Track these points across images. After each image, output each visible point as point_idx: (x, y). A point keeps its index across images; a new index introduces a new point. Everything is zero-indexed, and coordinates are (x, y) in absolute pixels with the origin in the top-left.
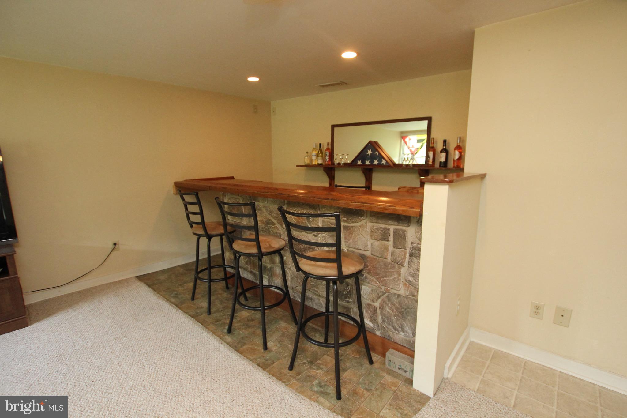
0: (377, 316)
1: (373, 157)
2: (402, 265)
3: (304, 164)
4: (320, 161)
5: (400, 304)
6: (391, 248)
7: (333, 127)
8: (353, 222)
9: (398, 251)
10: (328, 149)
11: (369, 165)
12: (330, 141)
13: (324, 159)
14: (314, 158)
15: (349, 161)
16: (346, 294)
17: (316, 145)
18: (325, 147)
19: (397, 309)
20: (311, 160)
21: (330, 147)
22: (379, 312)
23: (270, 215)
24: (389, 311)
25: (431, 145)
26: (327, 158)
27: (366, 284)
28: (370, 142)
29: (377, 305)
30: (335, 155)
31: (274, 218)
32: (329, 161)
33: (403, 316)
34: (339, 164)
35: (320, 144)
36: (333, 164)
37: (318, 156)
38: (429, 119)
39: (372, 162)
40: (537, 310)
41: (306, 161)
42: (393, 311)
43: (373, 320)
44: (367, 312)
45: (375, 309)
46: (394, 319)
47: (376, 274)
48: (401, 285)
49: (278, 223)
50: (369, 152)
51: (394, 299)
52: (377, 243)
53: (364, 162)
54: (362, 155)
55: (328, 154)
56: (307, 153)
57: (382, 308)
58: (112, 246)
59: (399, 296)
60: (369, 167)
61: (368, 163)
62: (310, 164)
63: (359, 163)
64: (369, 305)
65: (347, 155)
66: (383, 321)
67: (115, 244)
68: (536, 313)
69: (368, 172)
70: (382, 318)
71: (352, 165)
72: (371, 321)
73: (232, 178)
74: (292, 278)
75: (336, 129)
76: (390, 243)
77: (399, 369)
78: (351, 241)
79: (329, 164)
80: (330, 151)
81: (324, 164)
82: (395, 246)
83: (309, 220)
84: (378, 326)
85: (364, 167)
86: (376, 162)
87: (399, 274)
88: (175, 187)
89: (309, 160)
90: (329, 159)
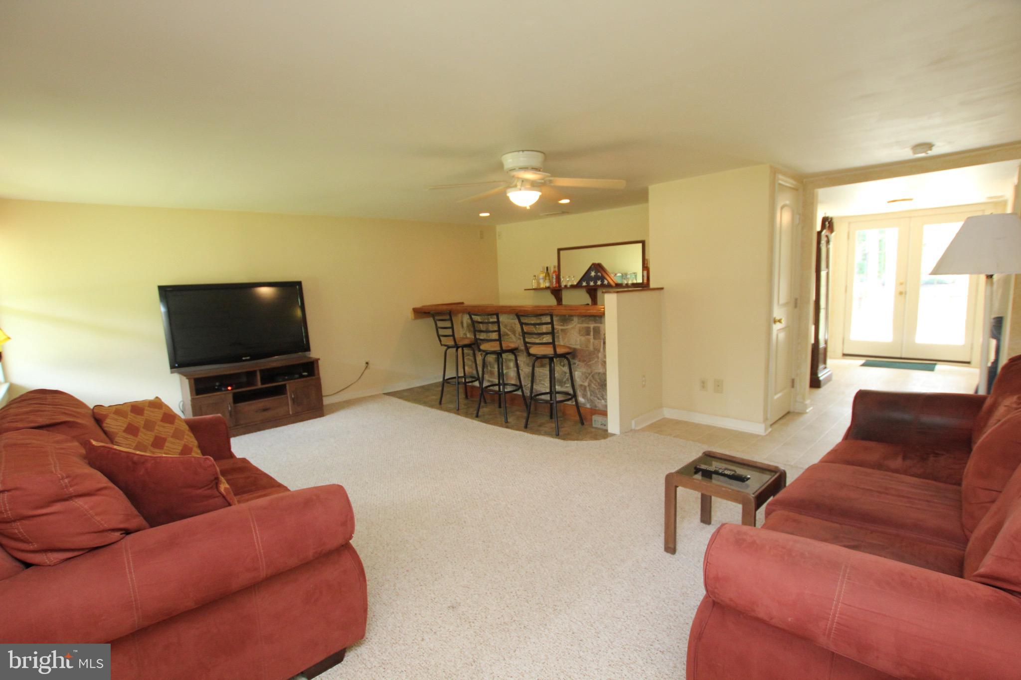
0: (587, 392)
1: (596, 278)
2: (599, 351)
3: (531, 288)
4: (547, 285)
5: (600, 379)
6: (592, 340)
7: (559, 250)
8: (567, 326)
9: (596, 342)
10: (554, 272)
11: (593, 286)
12: (556, 264)
13: (551, 282)
14: (541, 281)
15: (575, 283)
16: (565, 381)
17: (543, 268)
18: (552, 270)
19: (599, 383)
20: (539, 283)
21: (557, 269)
22: (588, 389)
23: (505, 328)
24: (594, 386)
25: (646, 266)
26: (554, 281)
27: (578, 370)
28: (594, 264)
29: (586, 384)
30: (561, 277)
31: (508, 330)
32: (556, 283)
33: (602, 388)
34: (566, 286)
35: (547, 268)
36: (560, 286)
37: (545, 279)
38: (643, 243)
39: (595, 282)
40: (703, 384)
41: (534, 284)
42: (596, 386)
43: (584, 396)
44: (580, 391)
45: (585, 387)
46: (597, 391)
47: (584, 361)
48: (600, 366)
49: (512, 334)
50: (593, 274)
51: (596, 377)
52: (583, 338)
53: (588, 283)
54: (586, 276)
55: (555, 277)
56: (535, 276)
57: (589, 385)
58: (364, 365)
59: (599, 373)
60: (594, 288)
61: (592, 284)
62: (538, 288)
63: (584, 284)
64: (581, 385)
65: (574, 277)
66: (591, 395)
67: (367, 363)
68: (703, 387)
69: (593, 293)
70: (590, 393)
71: (578, 286)
72: (583, 397)
73: (462, 303)
74: (524, 378)
75: (562, 252)
76: (591, 337)
77: (601, 425)
78: (566, 340)
79: (556, 287)
80: (557, 273)
81: (551, 287)
82: (594, 338)
83: (536, 328)
84: (588, 400)
85: (589, 287)
86: (599, 283)
87: (598, 357)
88: (413, 313)
89: (536, 284)
90: (556, 281)
